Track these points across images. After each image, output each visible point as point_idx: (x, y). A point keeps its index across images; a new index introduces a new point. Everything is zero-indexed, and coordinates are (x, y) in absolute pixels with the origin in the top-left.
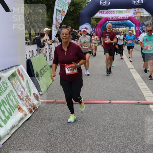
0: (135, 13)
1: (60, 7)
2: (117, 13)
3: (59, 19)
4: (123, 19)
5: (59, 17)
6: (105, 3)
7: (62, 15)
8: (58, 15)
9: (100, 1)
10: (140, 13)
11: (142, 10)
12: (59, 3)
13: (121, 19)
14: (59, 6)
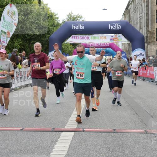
0: (112, 39)
1: (6, 28)
2: (92, 39)
3: (5, 42)
4: (103, 46)
5: (4, 39)
6: (78, 27)
7: (7, 37)
8: (3, 37)
9: (73, 25)
10: (118, 39)
11: (119, 36)
12: (4, 23)
13: (101, 46)
14: (4, 28)
